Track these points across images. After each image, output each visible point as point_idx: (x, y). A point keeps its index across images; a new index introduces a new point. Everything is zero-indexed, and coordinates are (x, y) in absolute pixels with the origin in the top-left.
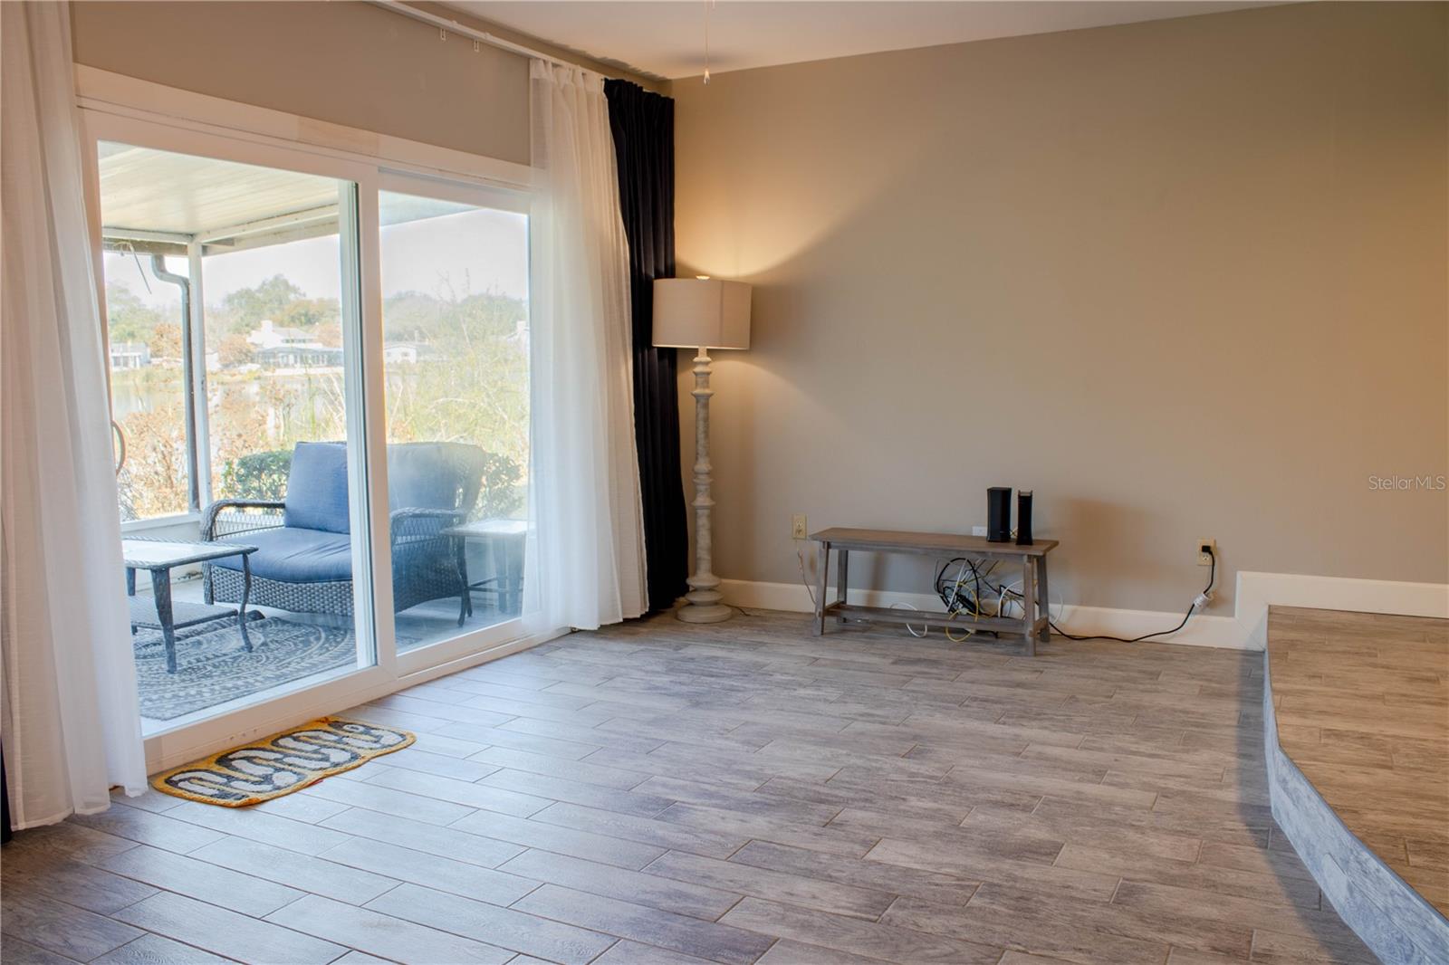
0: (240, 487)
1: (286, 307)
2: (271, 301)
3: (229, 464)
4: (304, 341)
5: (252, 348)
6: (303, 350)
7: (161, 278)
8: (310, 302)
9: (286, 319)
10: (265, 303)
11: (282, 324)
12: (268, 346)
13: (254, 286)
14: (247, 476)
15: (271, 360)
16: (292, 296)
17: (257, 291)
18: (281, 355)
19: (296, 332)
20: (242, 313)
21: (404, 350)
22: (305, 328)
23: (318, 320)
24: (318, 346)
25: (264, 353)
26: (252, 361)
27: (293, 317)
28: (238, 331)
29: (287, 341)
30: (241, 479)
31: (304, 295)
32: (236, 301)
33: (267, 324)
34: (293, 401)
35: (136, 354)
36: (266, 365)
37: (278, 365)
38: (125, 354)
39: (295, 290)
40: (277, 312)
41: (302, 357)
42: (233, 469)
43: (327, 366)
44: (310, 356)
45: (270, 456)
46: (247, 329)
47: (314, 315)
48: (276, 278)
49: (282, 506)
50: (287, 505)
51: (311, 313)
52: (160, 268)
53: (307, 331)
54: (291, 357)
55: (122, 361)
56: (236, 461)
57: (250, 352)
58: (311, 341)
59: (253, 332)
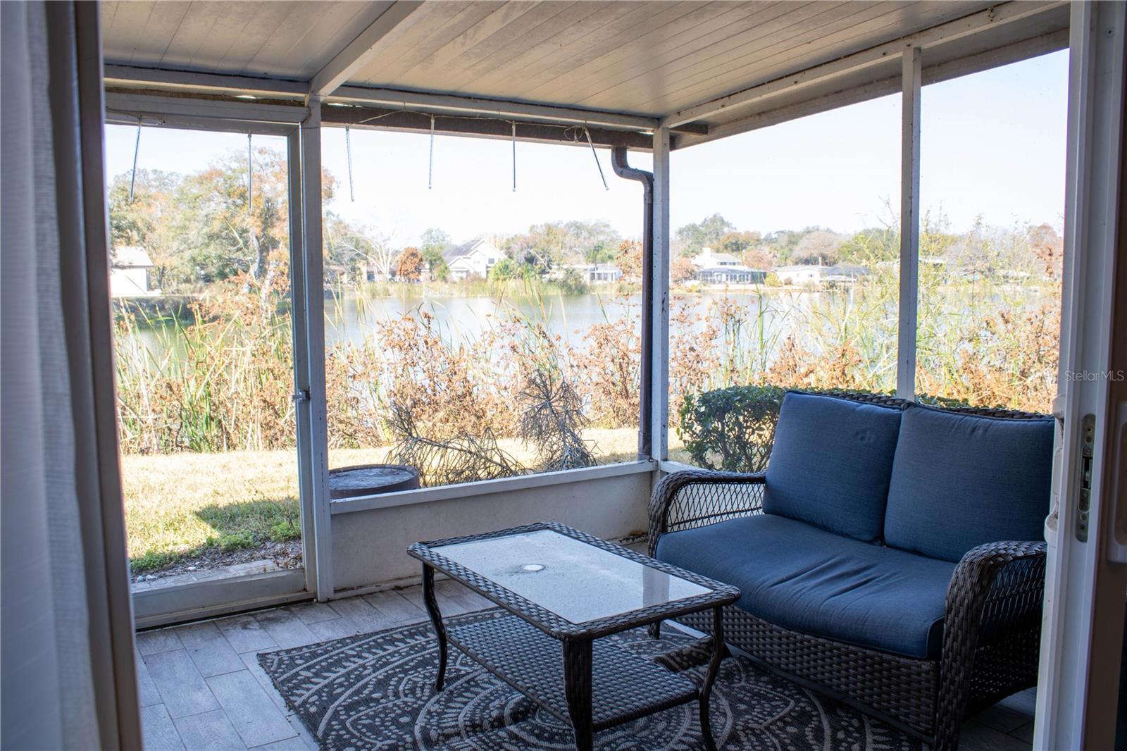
0: (699, 428)
1: (721, 238)
2: (710, 233)
3: (688, 399)
4: (734, 264)
5: (696, 269)
6: (733, 271)
7: (621, 174)
8: (739, 234)
9: (721, 247)
10: (706, 234)
11: (718, 251)
12: (707, 267)
13: (698, 222)
14: (709, 416)
15: (709, 278)
16: (726, 230)
17: (702, 225)
18: (716, 274)
19: (728, 257)
20: (689, 242)
21: (811, 272)
22: (735, 253)
23: (745, 248)
24: (745, 268)
25: (704, 272)
26: (695, 278)
27: (726, 245)
28: (685, 255)
29: (722, 264)
30: (701, 418)
31: (735, 229)
32: (685, 233)
33: (707, 251)
34: (743, 317)
35: (614, 272)
36: (705, 281)
37: (713, 282)
38: (606, 272)
39: (728, 225)
40: (715, 242)
41: (732, 276)
42: (692, 405)
43: (751, 283)
44: (738, 275)
45: (737, 395)
46: (693, 254)
47: (742, 244)
48: (715, 216)
49: (761, 480)
50: (768, 478)
51: (740, 242)
52: (620, 165)
53: (736, 256)
54: (724, 276)
55: (602, 276)
56: (697, 396)
57: (693, 271)
58: (739, 263)
59: (697, 256)
